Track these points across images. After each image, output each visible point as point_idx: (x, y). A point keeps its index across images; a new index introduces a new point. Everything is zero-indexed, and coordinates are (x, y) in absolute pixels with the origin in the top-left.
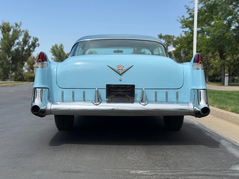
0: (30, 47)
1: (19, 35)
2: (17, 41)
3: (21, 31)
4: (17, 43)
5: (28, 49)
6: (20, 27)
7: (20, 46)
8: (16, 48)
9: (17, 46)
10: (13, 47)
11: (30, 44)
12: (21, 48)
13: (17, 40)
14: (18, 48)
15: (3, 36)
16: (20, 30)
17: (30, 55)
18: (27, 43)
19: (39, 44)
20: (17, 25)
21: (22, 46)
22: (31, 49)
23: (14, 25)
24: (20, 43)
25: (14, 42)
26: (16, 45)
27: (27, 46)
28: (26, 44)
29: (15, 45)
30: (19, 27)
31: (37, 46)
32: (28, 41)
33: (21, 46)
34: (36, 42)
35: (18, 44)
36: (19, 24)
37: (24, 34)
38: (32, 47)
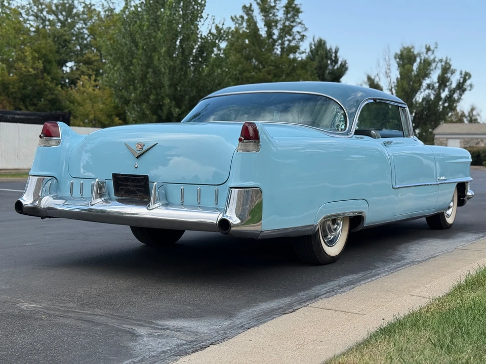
0: (452, 92)
1: (431, 68)
2: (426, 82)
3: (437, 60)
4: (426, 86)
5: (448, 96)
6: (435, 53)
7: (433, 92)
8: (425, 96)
9: (427, 91)
10: (419, 93)
11: (454, 86)
12: (434, 95)
13: (427, 78)
14: (429, 95)
15: (401, 74)
16: (435, 58)
17: (452, 108)
18: (448, 84)
19: (471, 86)
20: (428, 49)
21: (438, 90)
22: (456, 96)
23: (424, 50)
24: (433, 85)
25: (421, 84)
26: (425, 90)
27: (447, 90)
28: (446, 86)
29: (422, 90)
30: (433, 53)
31: (469, 88)
32: (448, 80)
33: (435, 91)
34: (465, 80)
35: (429, 86)
36: (432, 48)
37: (442, 65)
38: (458, 91)
